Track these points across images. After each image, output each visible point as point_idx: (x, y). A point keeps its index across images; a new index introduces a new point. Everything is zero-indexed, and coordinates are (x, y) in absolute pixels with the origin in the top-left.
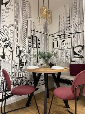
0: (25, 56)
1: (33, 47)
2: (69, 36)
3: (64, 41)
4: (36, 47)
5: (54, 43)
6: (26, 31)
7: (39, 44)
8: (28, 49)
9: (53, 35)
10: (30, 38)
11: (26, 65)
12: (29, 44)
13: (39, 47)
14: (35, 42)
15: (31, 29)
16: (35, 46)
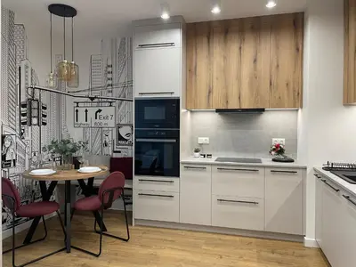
0: (13, 147)
1: (31, 125)
2: (111, 102)
3: (100, 111)
4: (38, 124)
5: (77, 111)
6: (16, 90)
7: (45, 116)
8: (21, 130)
9: (76, 94)
10: (24, 106)
11: (14, 165)
12: (22, 118)
13: (45, 124)
14: (35, 113)
15: (27, 84)
16: (35, 121)
